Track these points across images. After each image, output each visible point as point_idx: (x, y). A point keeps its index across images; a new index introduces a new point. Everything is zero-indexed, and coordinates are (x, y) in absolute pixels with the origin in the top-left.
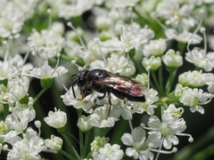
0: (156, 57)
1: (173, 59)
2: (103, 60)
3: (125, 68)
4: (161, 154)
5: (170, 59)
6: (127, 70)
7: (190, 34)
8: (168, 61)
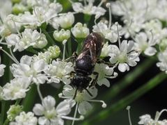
0: (66, 30)
1: (81, 31)
2: (17, 33)
3: (38, 40)
4: (75, 121)
5: (79, 31)
6: (40, 42)
7: (95, 7)
8: (77, 33)
